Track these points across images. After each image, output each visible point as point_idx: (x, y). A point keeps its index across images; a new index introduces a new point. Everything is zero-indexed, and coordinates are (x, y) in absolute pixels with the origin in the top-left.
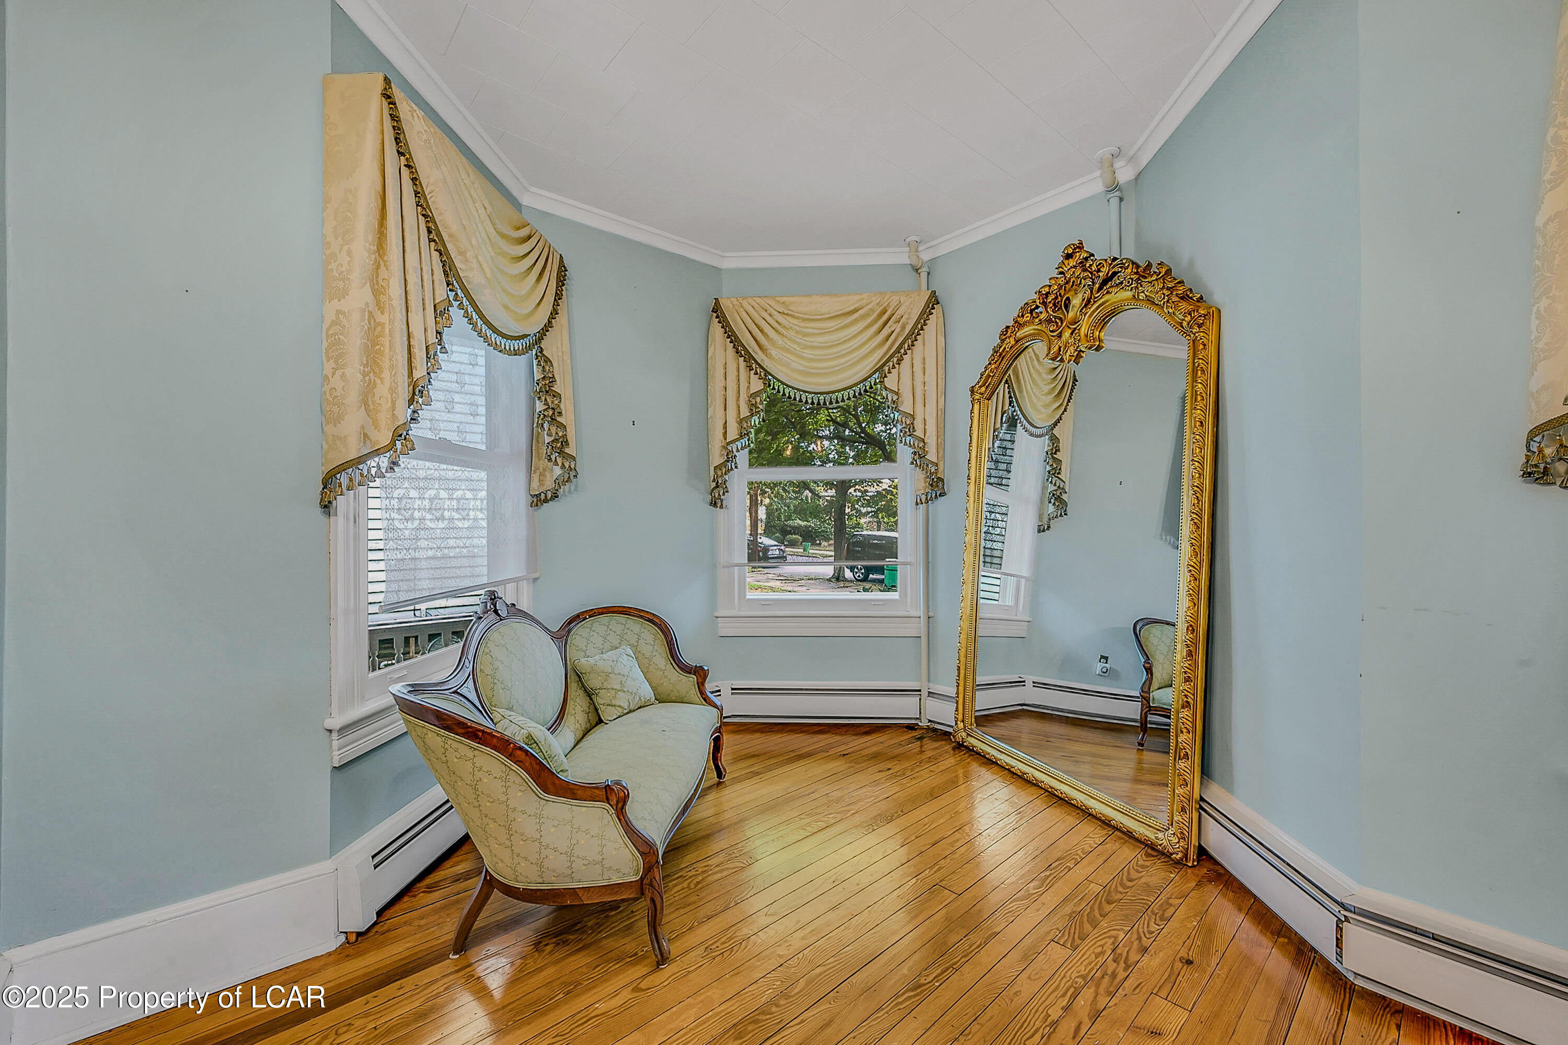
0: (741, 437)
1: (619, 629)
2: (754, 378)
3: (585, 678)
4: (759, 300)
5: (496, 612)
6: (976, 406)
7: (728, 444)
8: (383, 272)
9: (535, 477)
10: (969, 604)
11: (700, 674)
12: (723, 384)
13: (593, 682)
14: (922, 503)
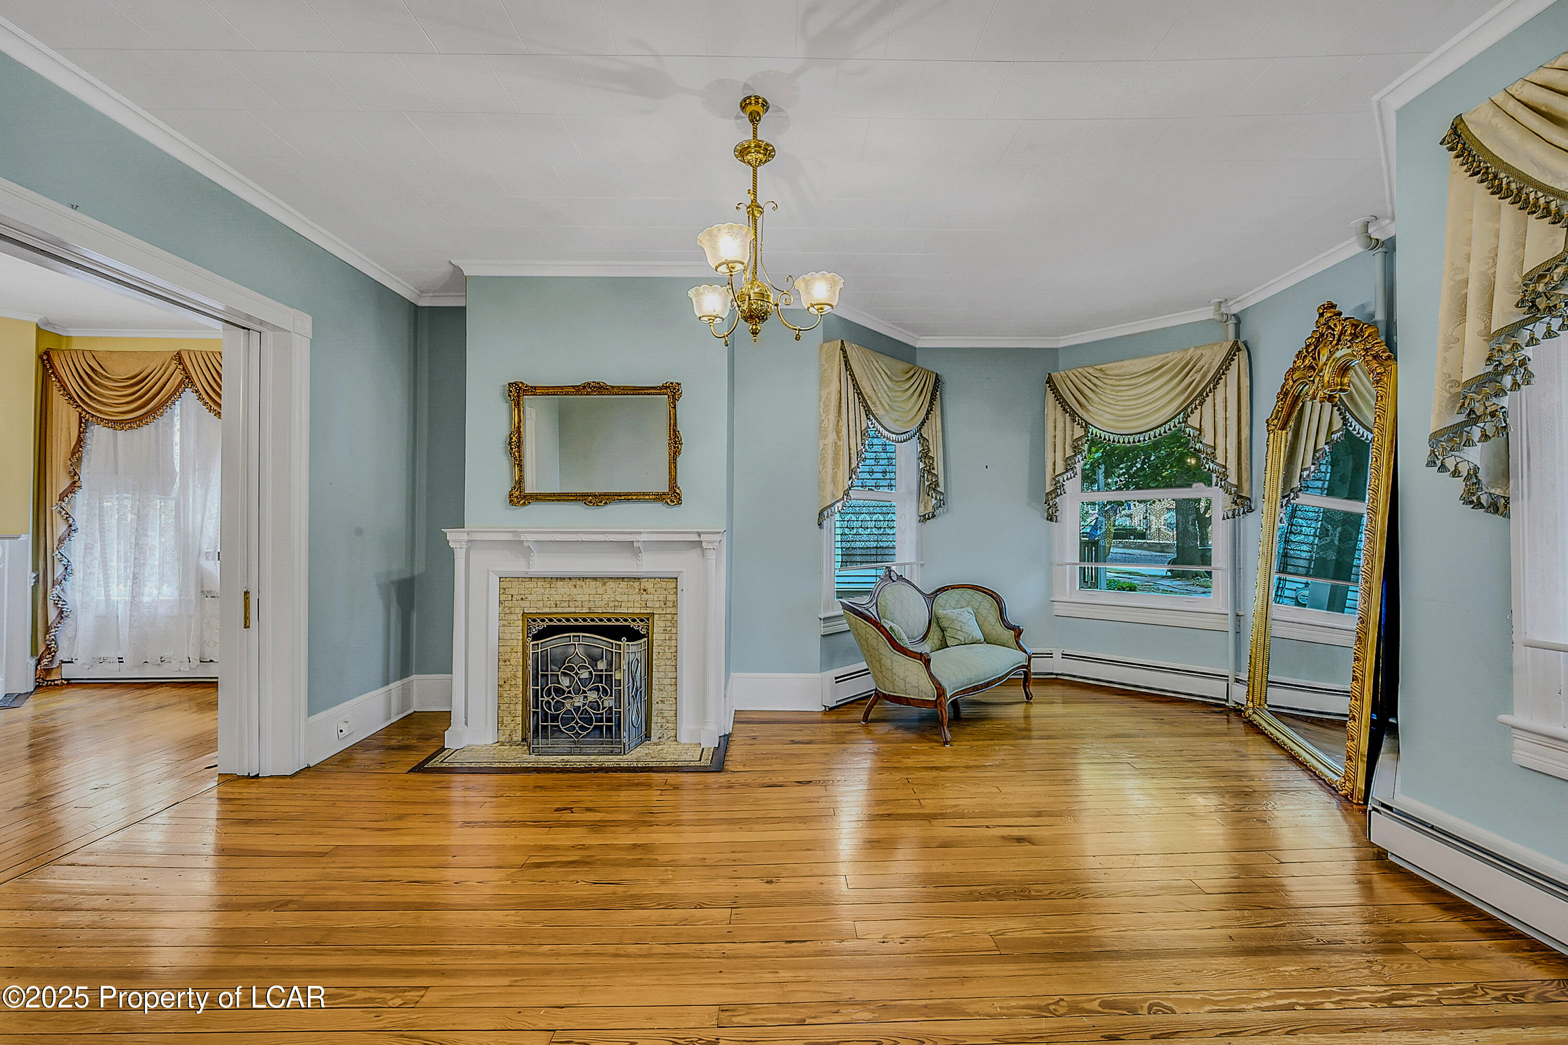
0: (1067, 471)
1: (968, 597)
2: (1077, 427)
3: (940, 620)
4: (1080, 370)
5: (890, 577)
6: (1272, 435)
7: (1056, 476)
8: (840, 424)
9: (922, 505)
10: (1260, 604)
11: (1018, 632)
12: (1053, 434)
13: (945, 624)
14: (1228, 518)
